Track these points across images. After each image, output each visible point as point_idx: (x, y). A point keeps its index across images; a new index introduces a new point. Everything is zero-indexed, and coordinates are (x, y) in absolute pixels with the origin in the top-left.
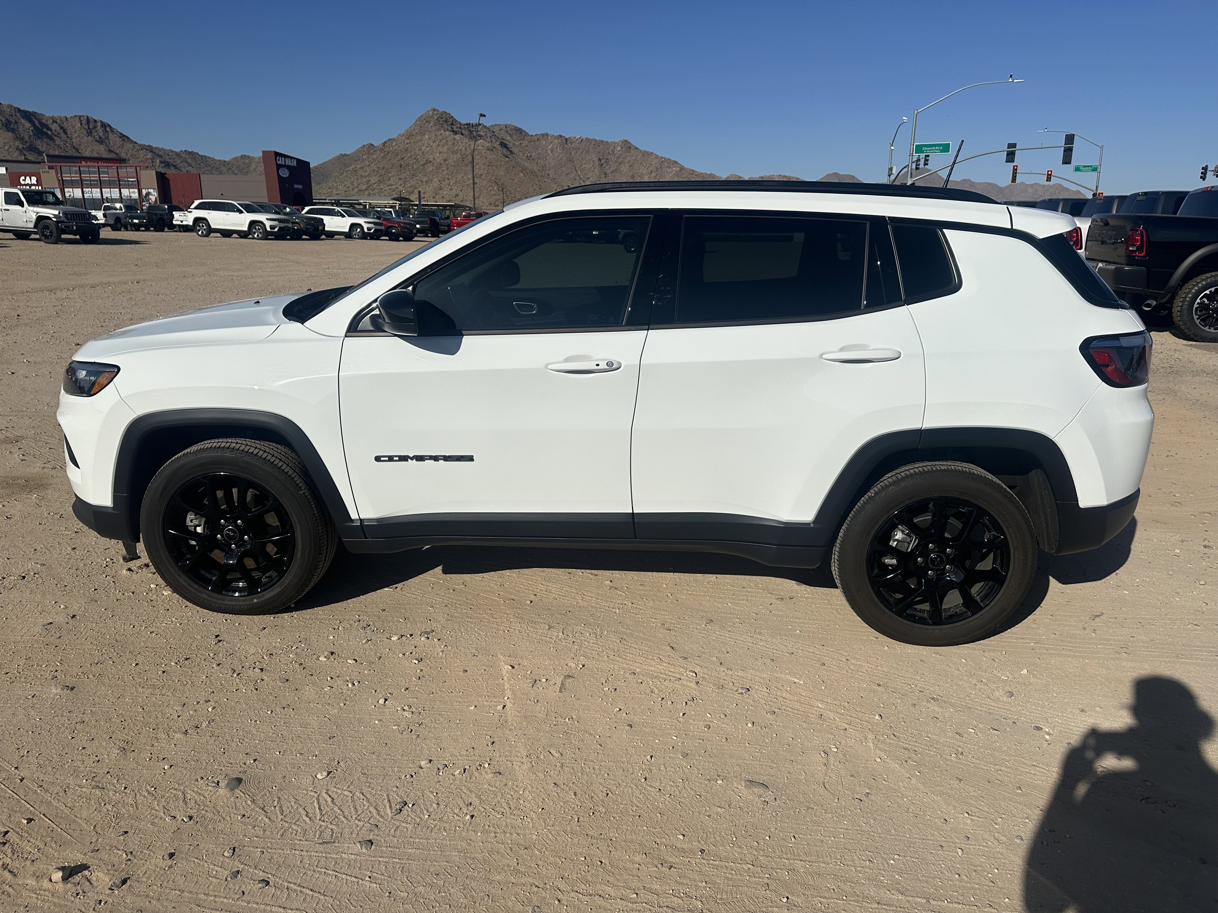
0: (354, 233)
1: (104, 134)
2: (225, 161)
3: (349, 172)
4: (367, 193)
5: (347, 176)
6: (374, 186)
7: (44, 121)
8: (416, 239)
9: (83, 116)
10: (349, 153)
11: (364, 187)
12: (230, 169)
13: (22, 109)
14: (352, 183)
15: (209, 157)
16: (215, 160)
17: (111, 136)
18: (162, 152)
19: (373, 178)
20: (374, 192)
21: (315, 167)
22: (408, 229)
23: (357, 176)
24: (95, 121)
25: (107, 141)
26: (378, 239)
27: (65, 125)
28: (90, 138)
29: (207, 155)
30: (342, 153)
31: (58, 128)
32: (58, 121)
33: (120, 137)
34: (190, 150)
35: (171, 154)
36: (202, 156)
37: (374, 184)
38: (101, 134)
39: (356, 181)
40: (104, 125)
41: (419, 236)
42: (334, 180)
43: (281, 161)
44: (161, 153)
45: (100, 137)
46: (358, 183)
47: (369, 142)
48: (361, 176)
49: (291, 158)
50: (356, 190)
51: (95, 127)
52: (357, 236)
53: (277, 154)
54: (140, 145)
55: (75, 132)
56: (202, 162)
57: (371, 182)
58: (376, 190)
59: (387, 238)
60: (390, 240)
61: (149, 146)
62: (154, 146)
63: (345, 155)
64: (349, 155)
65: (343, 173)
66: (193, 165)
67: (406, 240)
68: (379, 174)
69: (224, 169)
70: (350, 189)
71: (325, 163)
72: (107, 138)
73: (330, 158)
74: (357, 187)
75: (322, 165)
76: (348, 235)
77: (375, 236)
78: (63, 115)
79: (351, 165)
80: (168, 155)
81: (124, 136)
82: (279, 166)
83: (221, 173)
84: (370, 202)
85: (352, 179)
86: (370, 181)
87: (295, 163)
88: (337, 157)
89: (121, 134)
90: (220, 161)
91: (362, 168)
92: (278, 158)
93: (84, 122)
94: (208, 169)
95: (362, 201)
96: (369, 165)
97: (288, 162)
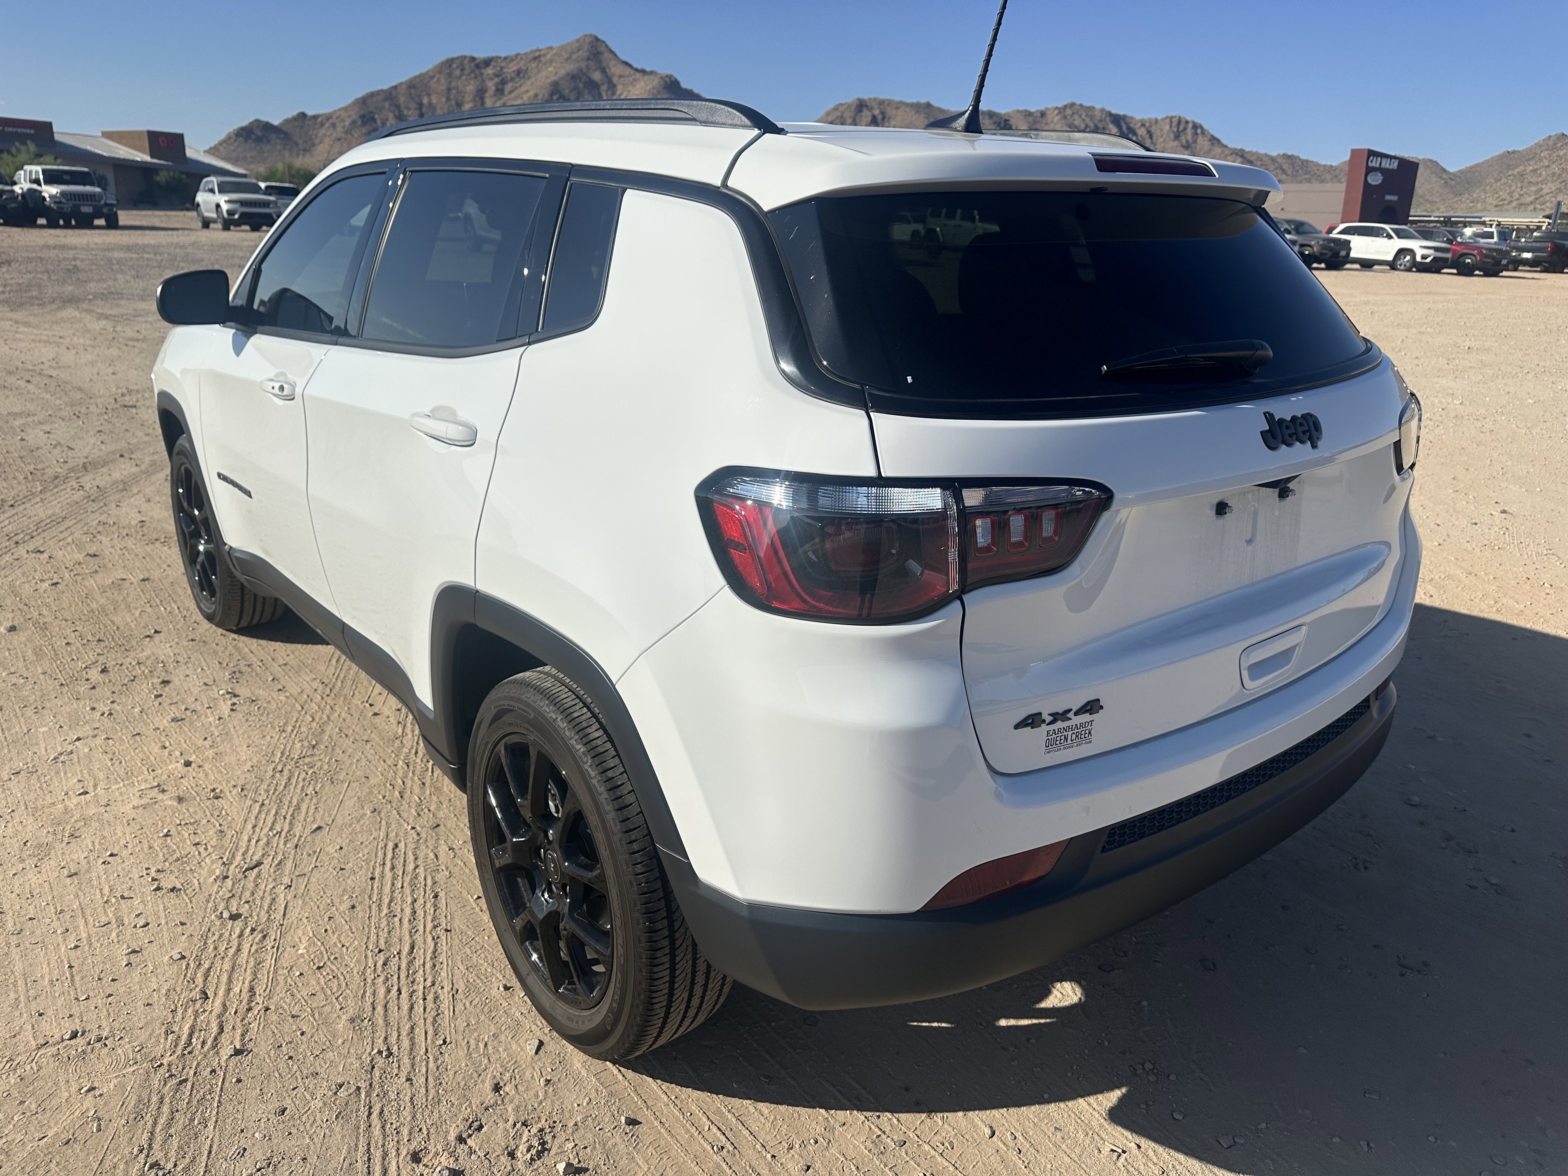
0: (1399, 263)
1: (1193, 137)
2: (1332, 167)
3: (1512, 177)
4: (1532, 207)
5: (1505, 184)
6: (1547, 198)
7: (1132, 125)
8: (1505, 273)
9: (1175, 117)
10: (1520, 149)
11: (1529, 199)
12: (1336, 176)
13: (1113, 112)
14: (1511, 194)
15: (1313, 162)
16: (1319, 165)
17: (1200, 139)
18: (1255, 156)
19: (1549, 185)
20: (1543, 207)
21: (1460, 171)
22: (1493, 257)
23: (1522, 182)
24: (1187, 122)
25: (1193, 145)
26: (1438, 271)
27: (1153, 129)
28: (1176, 143)
29: (1311, 159)
30: (1510, 150)
31: (1145, 132)
32: (1147, 124)
33: (1210, 140)
34: (1290, 154)
35: (1265, 159)
36: (1303, 161)
37: (1548, 194)
38: (1189, 138)
39: (1519, 190)
40: (1196, 126)
41: (1521, 271)
42: (1484, 190)
43: (1375, 163)
44: (1252, 159)
45: (1187, 141)
46: (1522, 193)
47: (1559, 132)
48: (1530, 183)
49: (1392, 157)
50: (1514, 204)
51: (1185, 129)
52: (1402, 267)
53: (1371, 153)
54: (1231, 149)
55: (1161, 136)
56: (1302, 168)
57: (1544, 192)
58: (1548, 204)
59: (1455, 271)
60: (1459, 274)
61: (1241, 150)
62: (1247, 150)
63: (1514, 152)
64: (1519, 152)
65: (1501, 179)
66: (1289, 172)
67: (1487, 274)
68: (1561, 180)
69: (1328, 176)
70: (1506, 202)
71: (1477, 165)
72: (1195, 142)
73: (1488, 157)
74: (1518, 199)
75: (1471, 167)
76: (1392, 265)
77: (1434, 267)
78: (1153, 117)
79: (1517, 166)
80: (1261, 160)
81: (1215, 139)
82: (1369, 170)
83: (1322, 181)
84: (1500, 220)
85: (1513, 188)
86: (1542, 189)
87: (1395, 165)
88: (1499, 156)
89: (1212, 136)
90: (1325, 166)
91: (1535, 170)
92: (1371, 158)
93: (1174, 124)
94: (1307, 176)
95: (1487, 219)
96: (1548, 166)
97: (1386, 164)
